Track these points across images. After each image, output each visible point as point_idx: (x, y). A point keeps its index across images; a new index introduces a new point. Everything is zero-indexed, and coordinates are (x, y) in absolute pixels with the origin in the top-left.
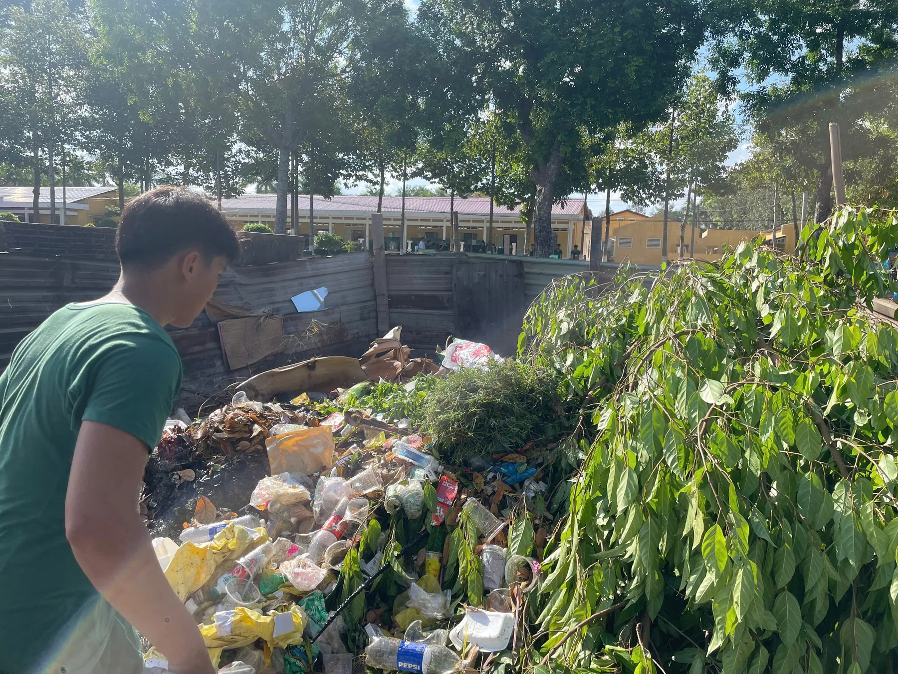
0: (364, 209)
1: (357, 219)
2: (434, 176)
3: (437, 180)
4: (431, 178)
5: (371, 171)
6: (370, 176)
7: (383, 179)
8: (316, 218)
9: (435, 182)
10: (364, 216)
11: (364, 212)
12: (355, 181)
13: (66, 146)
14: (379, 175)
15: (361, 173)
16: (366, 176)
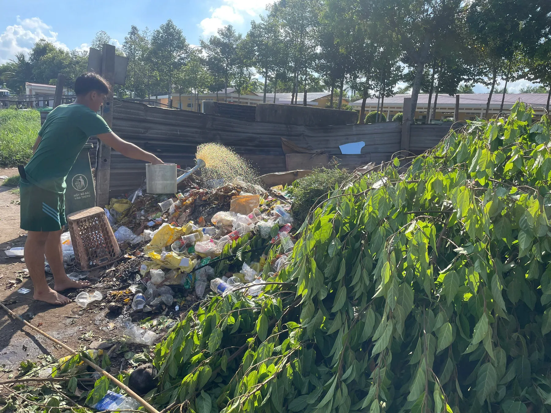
0: (480, 102)
1: (475, 109)
2: (536, 78)
3: (538, 80)
4: (533, 79)
5: (486, 75)
6: (486, 79)
7: (495, 81)
8: (438, 109)
9: (537, 82)
10: (480, 107)
11: (481, 105)
12: (474, 82)
13: (308, 69)
14: (492, 78)
15: (478, 77)
16: (483, 80)
